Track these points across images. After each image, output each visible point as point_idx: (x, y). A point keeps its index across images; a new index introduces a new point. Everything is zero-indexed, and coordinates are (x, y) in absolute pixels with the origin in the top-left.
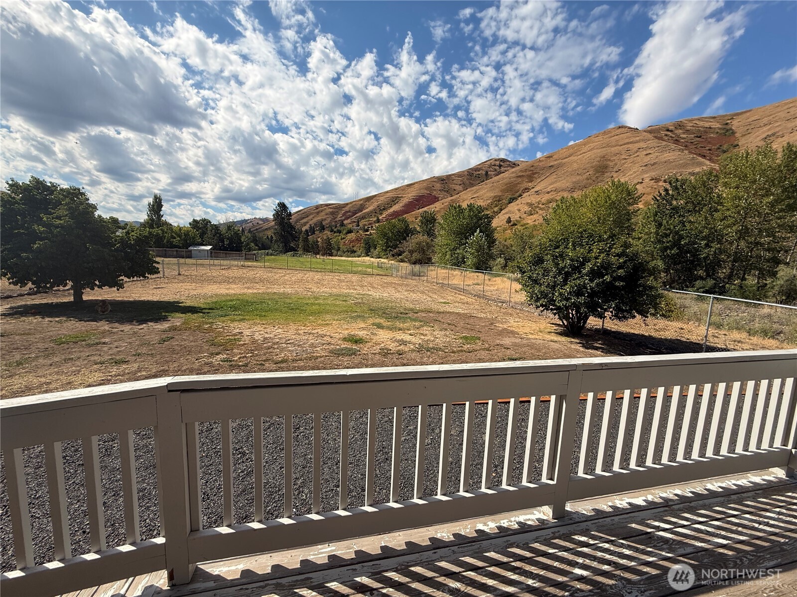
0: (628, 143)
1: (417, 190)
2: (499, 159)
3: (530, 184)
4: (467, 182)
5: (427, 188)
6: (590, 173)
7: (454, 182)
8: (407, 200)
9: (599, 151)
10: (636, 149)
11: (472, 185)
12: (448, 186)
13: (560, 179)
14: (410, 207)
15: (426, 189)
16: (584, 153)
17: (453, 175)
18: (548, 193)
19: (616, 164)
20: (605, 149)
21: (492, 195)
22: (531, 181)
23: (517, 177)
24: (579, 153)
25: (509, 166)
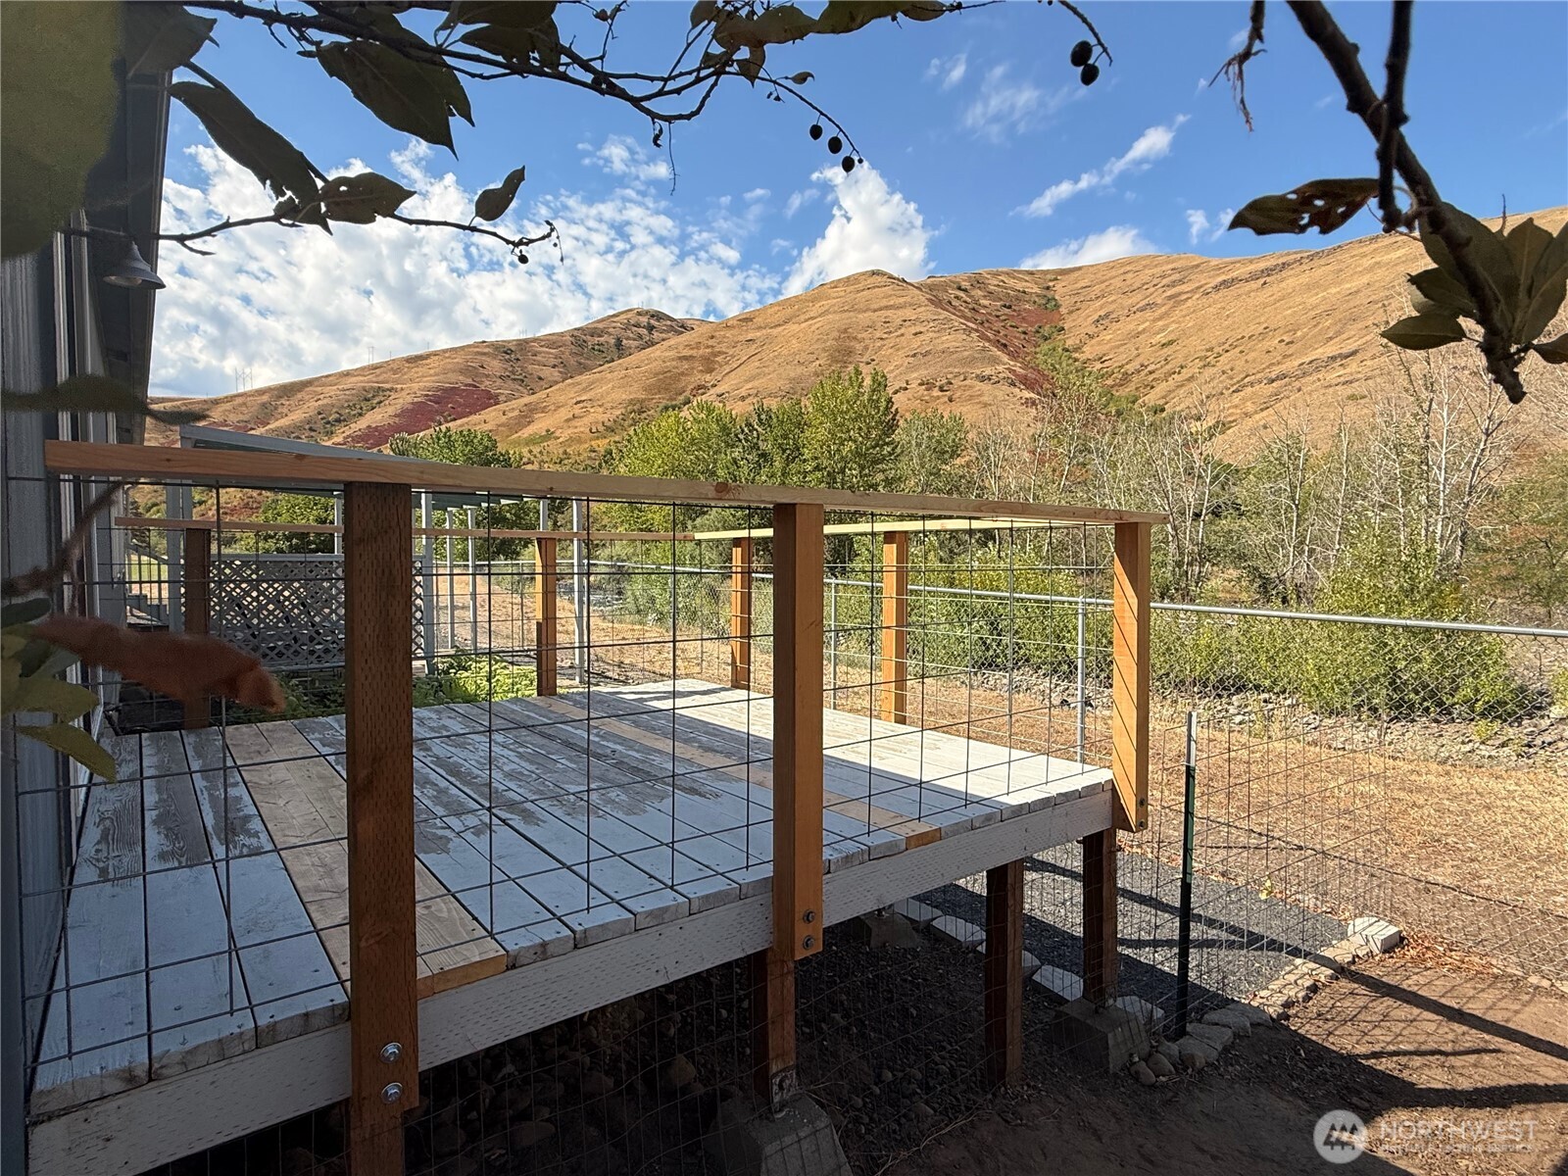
2: (647, 312)
3: (708, 377)
4: (573, 361)
5: (465, 370)
7: (538, 358)
9: (837, 317)
10: (899, 321)
11: (583, 368)
12: (523, 368)
13: (766, 370)
14: (418, 415)
15: (461, 372)
16: (812, 318)
17: (535, 340)
19: (866, 348)
20: (847, 315)
21: (624, 397)
22: (710, 371)
23: (680, 358)
24: (802, 318)
25: (671, 329)
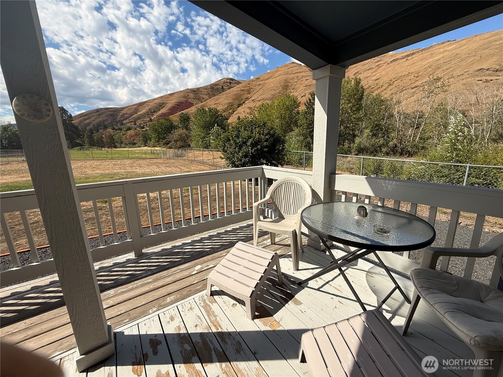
0: (297, 73)
1: (177, 98)
2: (229, 78)
3: (249, 95)
4: (211, 93)
5: (184, 97)
6: (280, 89)
7: (202, 93)
8: (171, 105)
9: (284, 76)
10: (301, 77)
11: (214, 95)
12: (199, 96)
13: (265, 92)
14: (173, 110)
16: (276, 77)
17: (201, 88)
18: (259, 101)
19: (292, 85)
20: (286, 75)
21: (227, 102)
22: (249, 93)
23: (241, 90)
24: (273, 77)
25: (236, 83)
